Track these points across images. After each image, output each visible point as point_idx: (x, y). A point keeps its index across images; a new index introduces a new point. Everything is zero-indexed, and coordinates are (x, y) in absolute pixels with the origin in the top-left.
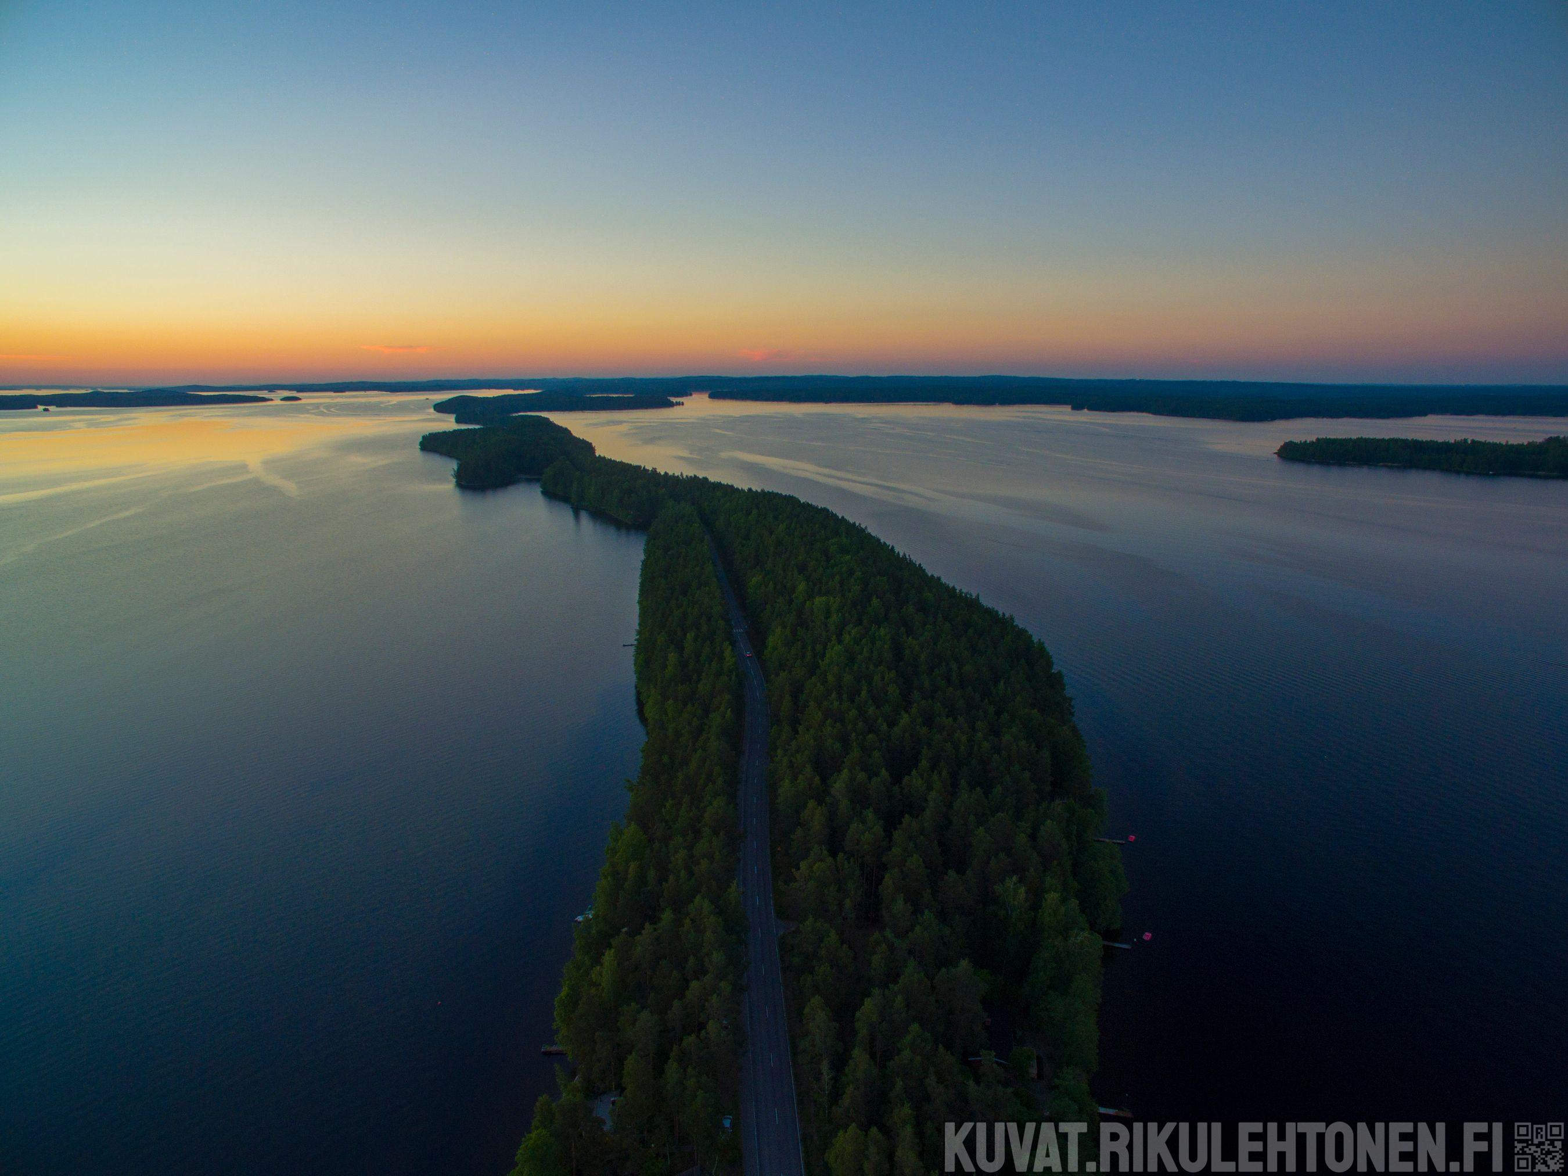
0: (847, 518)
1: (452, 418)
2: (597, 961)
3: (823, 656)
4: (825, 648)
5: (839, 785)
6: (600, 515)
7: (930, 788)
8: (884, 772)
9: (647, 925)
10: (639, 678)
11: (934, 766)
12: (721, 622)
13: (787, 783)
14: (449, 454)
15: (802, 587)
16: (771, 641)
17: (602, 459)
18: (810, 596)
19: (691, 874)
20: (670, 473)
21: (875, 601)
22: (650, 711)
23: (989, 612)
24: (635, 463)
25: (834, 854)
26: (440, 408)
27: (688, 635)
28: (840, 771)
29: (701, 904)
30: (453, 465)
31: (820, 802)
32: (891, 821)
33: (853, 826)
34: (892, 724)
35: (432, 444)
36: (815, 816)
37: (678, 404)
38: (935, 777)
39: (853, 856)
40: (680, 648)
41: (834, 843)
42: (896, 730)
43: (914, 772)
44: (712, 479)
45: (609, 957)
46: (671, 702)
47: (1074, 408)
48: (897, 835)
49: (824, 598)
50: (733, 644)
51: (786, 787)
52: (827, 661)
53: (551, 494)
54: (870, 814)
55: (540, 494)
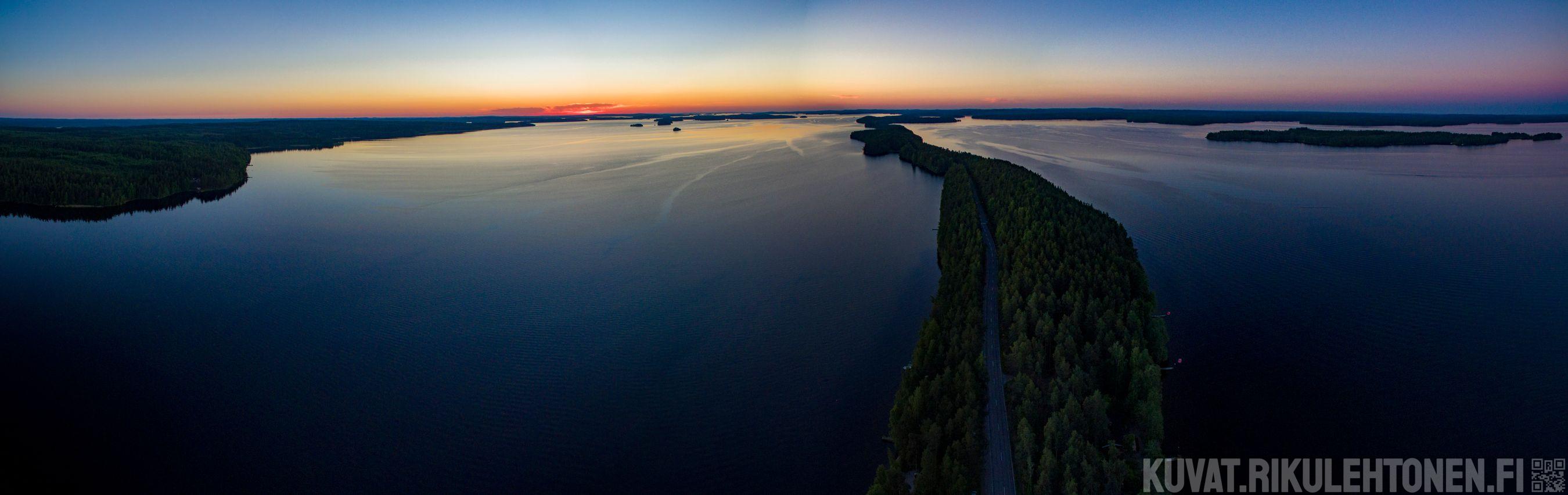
0: (1033, 171)
1: (864, 125)
2: (912, 392)
3: (1022, 236)
4: (1023, 233)
5: (1031, 301)
6: (924, 169)
7: (1075, 300)
8: (1053, 293)
9: (938, 376)
10: (939, 246)
11: (1076, 289)
12: (976, 220)
13: (1007, 300)
14: (862, 140)
15: (1012, 203)
16: (998, 229)
17: (925, 144)
18: (1016, 207)
19: (960, 348)
20: (954, 151)
21: (1046, 209)
22: (943, 262)
23: (1098, 212)
24: (939, 146)
25: (1030, 338)
26: (859, 121)
27: (961, 225)
28: (1031, 294)
29: (964, 365)
30: (863, 145)
31: (1023, 309)
32: (1057, 318)
33: (1039, 322)
34: (1056, 268)
35: (855, 136)
36: (1020, 317)
37: (959, 121)
38: (1077, 295)
39: (1039, 338)
40: (957, 232)
41: (1030, 331)
42: (1058, 272)
43: (1067, 292)
44: (972, 154)
45: (918, 390)
46: (953, 258)
47: (1128, 122)
48: (1061, 326)
49: (1022, 208)
50: (981, 229)
51: (1006, 302)
52: (1024, 238)
53: (903, 159)
54: (1046, 315)
55: (899, 160)
